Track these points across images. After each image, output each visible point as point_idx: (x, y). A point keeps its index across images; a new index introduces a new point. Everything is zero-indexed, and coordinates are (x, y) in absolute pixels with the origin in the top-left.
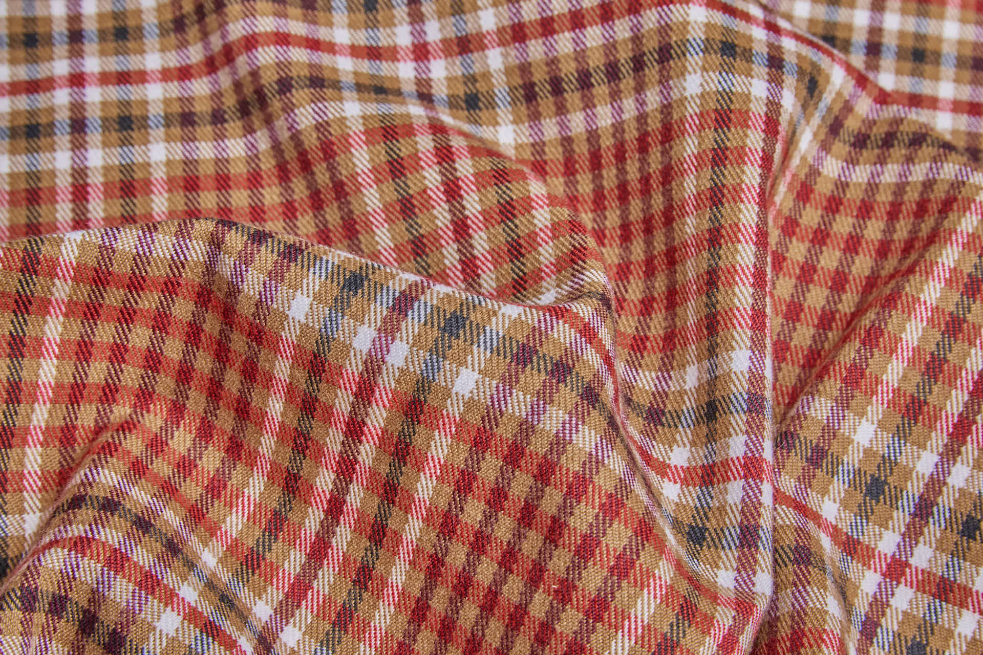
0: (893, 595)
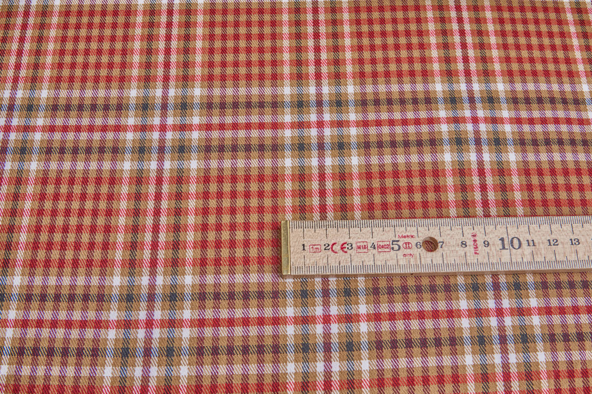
0: (330, 329)
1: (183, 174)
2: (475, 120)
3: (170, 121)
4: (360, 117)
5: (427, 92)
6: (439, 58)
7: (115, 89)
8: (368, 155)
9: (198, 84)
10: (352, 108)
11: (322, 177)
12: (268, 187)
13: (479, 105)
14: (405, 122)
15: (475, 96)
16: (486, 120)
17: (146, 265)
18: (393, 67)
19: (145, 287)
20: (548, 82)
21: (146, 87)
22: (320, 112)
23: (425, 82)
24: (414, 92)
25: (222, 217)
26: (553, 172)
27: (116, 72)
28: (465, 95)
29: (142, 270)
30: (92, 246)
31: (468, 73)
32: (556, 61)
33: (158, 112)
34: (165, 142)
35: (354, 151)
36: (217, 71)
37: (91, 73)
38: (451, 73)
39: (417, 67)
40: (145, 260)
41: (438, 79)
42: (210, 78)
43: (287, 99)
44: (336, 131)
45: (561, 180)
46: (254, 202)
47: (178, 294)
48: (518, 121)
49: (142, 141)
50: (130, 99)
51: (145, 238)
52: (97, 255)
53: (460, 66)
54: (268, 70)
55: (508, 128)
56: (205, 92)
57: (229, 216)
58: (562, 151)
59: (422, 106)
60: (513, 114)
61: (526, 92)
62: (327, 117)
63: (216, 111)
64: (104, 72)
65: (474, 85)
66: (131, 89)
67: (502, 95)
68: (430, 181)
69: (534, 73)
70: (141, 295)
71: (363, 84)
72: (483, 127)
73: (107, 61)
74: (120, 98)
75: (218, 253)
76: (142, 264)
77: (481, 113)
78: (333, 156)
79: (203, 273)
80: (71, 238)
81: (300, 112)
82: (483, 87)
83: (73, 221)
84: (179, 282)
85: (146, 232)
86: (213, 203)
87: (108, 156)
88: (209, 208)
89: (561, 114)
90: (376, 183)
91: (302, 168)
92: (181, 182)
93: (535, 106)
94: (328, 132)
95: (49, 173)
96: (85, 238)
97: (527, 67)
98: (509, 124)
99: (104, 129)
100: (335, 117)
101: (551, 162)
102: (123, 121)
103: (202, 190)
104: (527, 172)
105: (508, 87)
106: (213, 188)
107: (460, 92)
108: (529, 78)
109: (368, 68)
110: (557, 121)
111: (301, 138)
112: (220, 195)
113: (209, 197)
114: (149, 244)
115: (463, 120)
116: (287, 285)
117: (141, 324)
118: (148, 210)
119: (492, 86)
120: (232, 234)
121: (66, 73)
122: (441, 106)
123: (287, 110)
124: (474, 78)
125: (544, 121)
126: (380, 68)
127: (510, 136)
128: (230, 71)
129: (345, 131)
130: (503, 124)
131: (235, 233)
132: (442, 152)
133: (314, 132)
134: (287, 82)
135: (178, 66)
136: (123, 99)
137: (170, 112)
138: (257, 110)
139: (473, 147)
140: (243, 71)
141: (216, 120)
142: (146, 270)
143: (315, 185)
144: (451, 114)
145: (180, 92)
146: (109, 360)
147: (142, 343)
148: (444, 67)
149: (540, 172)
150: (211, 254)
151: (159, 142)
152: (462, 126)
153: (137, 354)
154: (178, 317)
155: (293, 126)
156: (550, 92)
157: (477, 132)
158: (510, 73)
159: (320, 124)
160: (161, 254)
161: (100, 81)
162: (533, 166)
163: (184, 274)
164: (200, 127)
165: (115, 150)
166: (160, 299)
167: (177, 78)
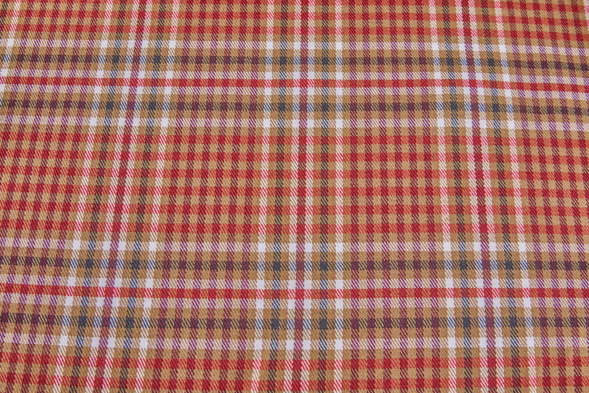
0: (303, 304)
1: (153, 133)
2: (473, 84)
3: (142, 75)
4: (348, 76)
5: (422, 52)
6: (437, 15)
7: (85, 40)
8: (354, 117)
9: (173, 35)
10: (339, 67)
11: (303, 140)
12: (243, 149)
13: (478, 67)
14: (396, 84)
15: (474, 57)
16: (485, 84)
17: (109, 229)
18: (386, 23)
19: (107, 253)
20: (555, 45)
21: (118, 38)
22: (304, 70)
23: (421, 40)
24: (408, 51)
25: (192, 180)
26: (555, 143)
27: (87, 21)
28: (463, 56)
29: (104, 234)
30: (52, 207)
31: (467, 32)
32: (564, 22)
33: (129, 65)
34: (135, 98)
35: (339, 114)
36: (195, 22)
37: (60, 21)
38: (450, 32)
39: (413, 24)
40: (107, 223)
41: (435, 37)
42: (187, 29)
43: (269, 55)
44: (320, 91)
45: (563, 152)
46: (227, 165)
47: (141, 261)
48: (520, 86)
49: (111, 96)
50: (101, 51)
51: (109, 201)
52: (58, 216)
53: (460, 25)
54: (250, 23)
55: (508, 93)
56: (181, 45)
57: (200, 179)
58: (566, 120)
59: (416, 67)
60: (514, 79)
61: (530, 55)
62: (311, 75)
63: (192, 66)
64: (74, 21)
65: (473, 46)
66: (102, 40)
67: (504, 58)
68: (420, 149)
69: (540, 35)
70: (102, 261)
71: (352, 40)
72: (481, 91)
73: (78, 9)
74: (90, 49)
75: (186, 219)
76: (104, 227)
77: (479, 76)
78: (316, 118)
79: (169, 240)
80: (31, 197)
81: (283, 70)
82: (484, 48)
83: (34, 179)
84: (143, 248)
85: (110, 194)
86: (183, 165)
87: (73, 110)
88: (178, 170)
89: (567, 80)
90: (361, 149)
91: (282, 129)
92: (150, 141)
93: (539, 70)
94: (311, 91)
95: (11, 127)
96: (46, 198)
97: (533, 28)
98: (509, 89)
99: (71, 81)
100: (320, 76)
101: (553, 132)
102: (92, 74)
103: (172, 151)
104: (526, 142)
105: (511, 49)
106: (184, 148)
107: (458, 52)
108: (534, 40)
109: (359, 24)
110: (561, 88)
111: (282, 97)
112: (191, 156)
113: (179, 158)
114: (112, 206)
115: (460, 83)
116: (258, 256)
117: (101, 292)
118: (113, 170)
119: (494, 48)
120: (202, 198)
121: (34, 21)
122: (437, 67)
123: (269, 67)
124: (475, 38)
125: (548, 87)
126: (372, 24)
127: (510, 102)
128: (209, 22)
129: (330, 91)
130: (503, 89)
131: (205, 197)
132: (435, 117)
133: (296, 91)
134: (270, 36)
135: (153, 16)
136: (93, 50)
137: (142, 65)
138: (235, 66)
139: (468, 113)
140: (223, 23)
141: (191, 75)
142: (108, 235)
143: (295, 149)
144: (447, 76)
145: (154, 44)
146: (65, 329)
147: (101, 312)
148: (442, 25)
149: (541, 143)
150: (178, 219)
151: (129, 97)
152: (458, 90)
153: (95, 323)
154: (139, 286)
155: (274, 84)
156: (556, 56)
157: (474, 97)
158: (514, 34)
159: (304, 83)
160: (125, 218)
161: (69, 31)
162: (533, 136)
163: (148, 240)
164: (174, 83)
165: (82, 105)
166: (122, 266)
167: (152, 29)
